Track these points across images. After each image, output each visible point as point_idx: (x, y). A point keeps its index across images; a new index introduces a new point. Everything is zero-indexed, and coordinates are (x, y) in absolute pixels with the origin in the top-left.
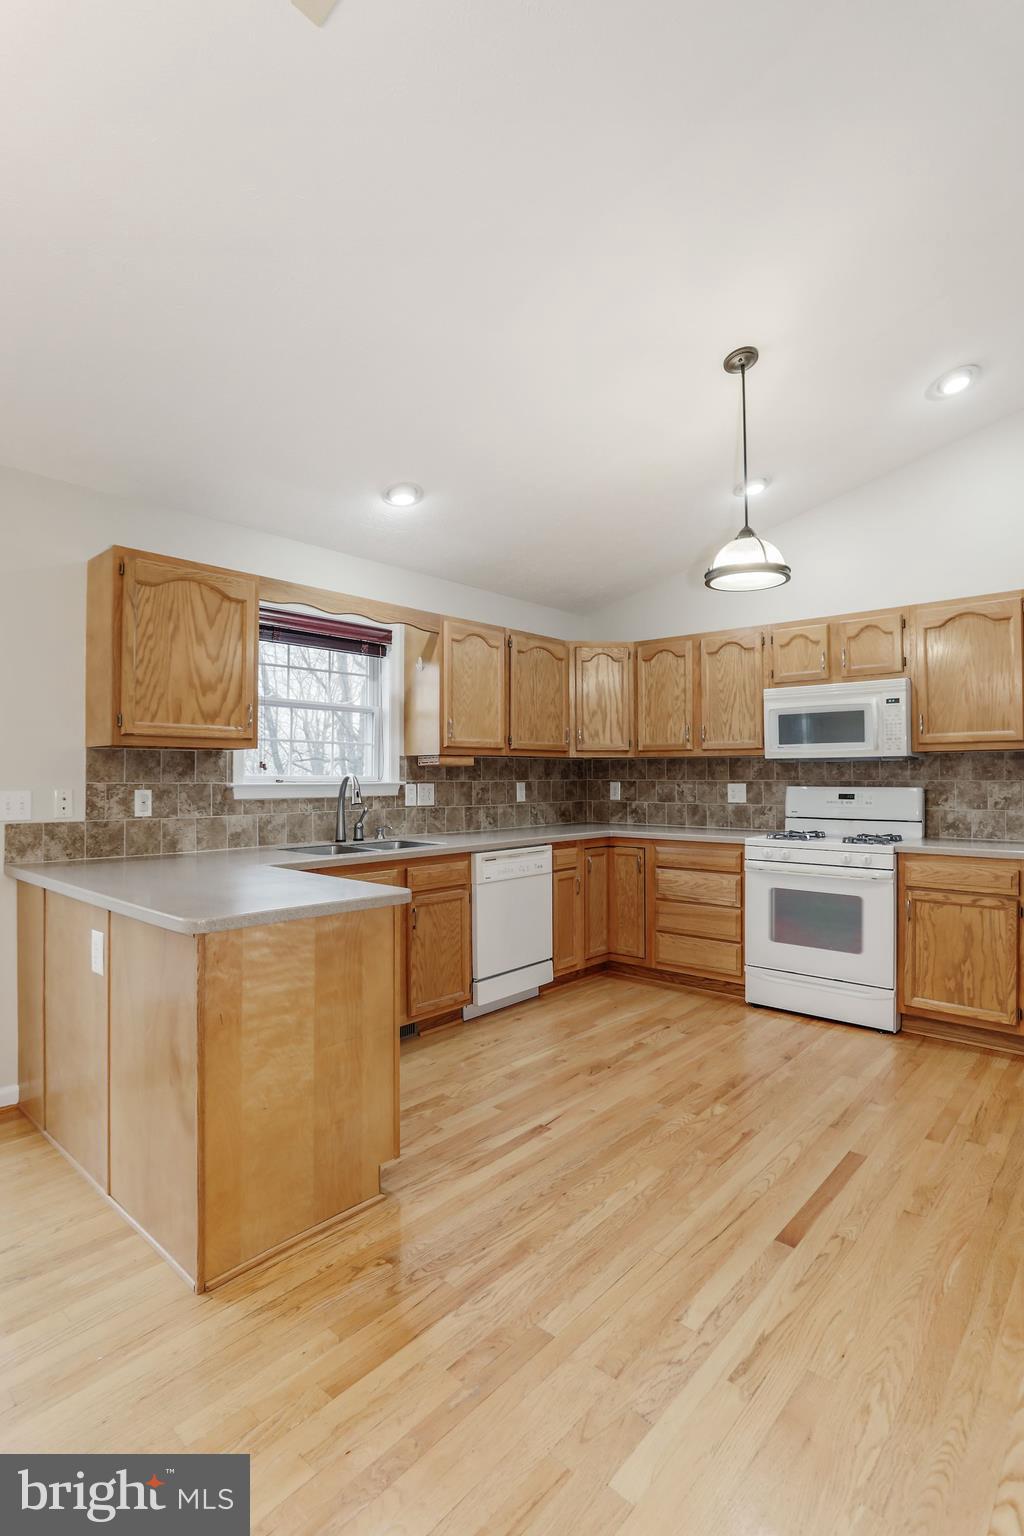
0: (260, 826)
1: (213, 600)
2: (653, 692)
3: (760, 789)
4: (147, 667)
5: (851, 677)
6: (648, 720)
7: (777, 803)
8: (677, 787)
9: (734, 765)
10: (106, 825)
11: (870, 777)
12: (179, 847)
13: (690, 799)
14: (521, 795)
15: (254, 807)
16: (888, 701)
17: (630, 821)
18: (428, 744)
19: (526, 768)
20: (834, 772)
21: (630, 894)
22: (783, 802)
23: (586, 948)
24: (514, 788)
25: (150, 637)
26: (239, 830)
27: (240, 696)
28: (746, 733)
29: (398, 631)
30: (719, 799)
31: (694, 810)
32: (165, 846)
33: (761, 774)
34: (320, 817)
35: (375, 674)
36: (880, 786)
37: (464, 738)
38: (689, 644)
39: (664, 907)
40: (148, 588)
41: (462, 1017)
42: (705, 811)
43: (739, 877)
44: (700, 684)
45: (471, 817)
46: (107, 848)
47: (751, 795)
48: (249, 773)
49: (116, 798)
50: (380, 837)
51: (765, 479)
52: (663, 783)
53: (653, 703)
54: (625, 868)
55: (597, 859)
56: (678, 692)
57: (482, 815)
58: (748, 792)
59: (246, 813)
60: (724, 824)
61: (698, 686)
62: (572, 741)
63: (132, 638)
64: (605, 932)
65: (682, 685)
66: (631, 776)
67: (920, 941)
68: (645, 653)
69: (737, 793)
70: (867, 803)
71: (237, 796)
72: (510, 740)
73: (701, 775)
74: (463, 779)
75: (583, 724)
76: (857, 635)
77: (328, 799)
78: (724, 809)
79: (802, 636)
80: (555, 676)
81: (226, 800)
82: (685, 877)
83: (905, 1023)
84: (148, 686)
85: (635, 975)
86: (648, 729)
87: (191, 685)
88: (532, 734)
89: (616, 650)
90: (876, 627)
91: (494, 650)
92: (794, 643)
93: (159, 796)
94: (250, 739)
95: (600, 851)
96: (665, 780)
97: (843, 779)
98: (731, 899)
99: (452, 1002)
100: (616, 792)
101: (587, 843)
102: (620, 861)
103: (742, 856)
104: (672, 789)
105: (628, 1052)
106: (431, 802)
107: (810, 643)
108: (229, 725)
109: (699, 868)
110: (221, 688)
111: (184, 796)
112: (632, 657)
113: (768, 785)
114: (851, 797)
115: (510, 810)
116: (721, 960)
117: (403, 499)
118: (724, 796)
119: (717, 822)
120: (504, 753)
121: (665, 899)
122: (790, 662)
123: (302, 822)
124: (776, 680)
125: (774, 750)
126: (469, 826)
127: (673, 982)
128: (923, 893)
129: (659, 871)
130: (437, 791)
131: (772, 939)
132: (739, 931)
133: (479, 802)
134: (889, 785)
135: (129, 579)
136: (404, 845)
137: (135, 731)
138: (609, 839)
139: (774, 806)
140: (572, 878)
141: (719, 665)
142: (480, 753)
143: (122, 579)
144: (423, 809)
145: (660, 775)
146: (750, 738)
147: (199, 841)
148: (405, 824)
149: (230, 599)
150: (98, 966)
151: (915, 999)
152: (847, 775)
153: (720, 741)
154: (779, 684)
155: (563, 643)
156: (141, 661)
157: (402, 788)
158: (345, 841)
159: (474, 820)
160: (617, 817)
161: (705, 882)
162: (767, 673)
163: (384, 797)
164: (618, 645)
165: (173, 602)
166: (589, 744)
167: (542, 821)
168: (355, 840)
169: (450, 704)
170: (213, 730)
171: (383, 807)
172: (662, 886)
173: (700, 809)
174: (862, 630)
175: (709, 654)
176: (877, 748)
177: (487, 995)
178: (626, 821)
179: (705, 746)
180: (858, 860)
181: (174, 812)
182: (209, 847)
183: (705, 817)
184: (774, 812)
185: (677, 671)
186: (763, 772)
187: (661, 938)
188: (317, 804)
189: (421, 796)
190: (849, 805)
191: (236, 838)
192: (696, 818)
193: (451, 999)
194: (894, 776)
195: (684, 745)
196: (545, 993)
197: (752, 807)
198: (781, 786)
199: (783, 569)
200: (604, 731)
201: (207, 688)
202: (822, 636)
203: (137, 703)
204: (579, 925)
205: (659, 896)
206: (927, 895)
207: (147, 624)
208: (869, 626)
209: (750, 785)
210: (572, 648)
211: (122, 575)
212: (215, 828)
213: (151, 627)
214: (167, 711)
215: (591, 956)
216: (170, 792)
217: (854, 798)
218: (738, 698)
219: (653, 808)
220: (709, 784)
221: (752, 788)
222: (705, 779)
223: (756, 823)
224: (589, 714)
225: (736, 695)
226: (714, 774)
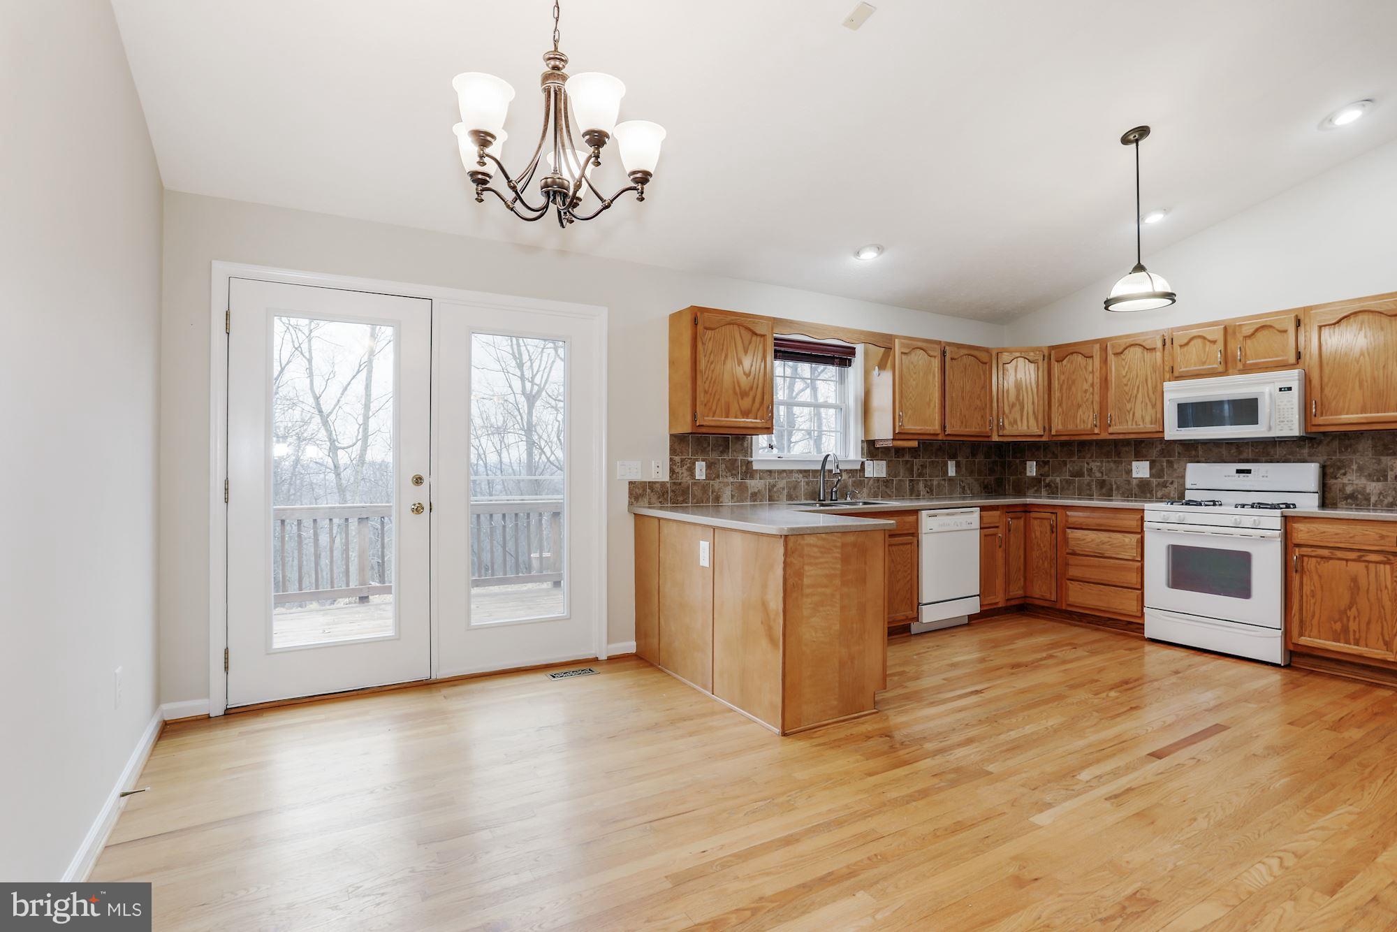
0: (769, 489)
1: (747, 335)
2: (1065, 387)
3: (1162, 466)
4: (710, 382)
5: (1247, 370)
6: (1060, 410)
7: (1178, 477)
8: (1086, 465)
9: (1141, 446)
10: (680, 484)
11: (1268, 454)
12: (721, 500)
13: (1098, 475)
14: (952, 472)
15: (765, 475)
16: (1280, 390)
17: (1044, 493)
18: (883, 431)
19: (956, 449)
20: (1232, 451)
21: (1044, 550)
22: (1183, 477)
23: (1006, 590)
24: (946, 465)
25: (712, 363)
26: (756, 491)
27: (763, 399)
28: (1148, 419)
29: (860, 349)
30: (1124, 476)
31: (1102, 484)
32: (712, 499)
33: (1163, 453)
34: (807, 483)
35: (842, 380)
36: (1278, 462)
37: (911, 427)
38: (1097, 346)
39: (1072, 560)
40: (710, 331)
41: (910, 631)
42: (1111, 485)
43: (1140, 536)
44: (1106, 379)
45: (913, 487)
46: (681, 499)
47: (1154, 471)
48: (763, 451)
49: (685, 467)
50: (849, 499)
51: (1165, 210)
52: (1074, 462)
53: (1065, 395)
54: (1040, 529)
55: (1015, 521)
56: (1086, 386)
57: (921, 485)
58: (1151, 468)
59: (760, 479)
60: (1128, 495)
61: (1105, 381)
62: (995, 428)
63: (702, 364)
64: (1022, 579)
65: (1090, 381)
66: (1045, 456)
67: (1307, 589)
68: (1058, 355)
69: (1141, 470)
70: (1262, 477)
71: (755, 468)
72: (945, 427)
73: (1108, 455)
74: (907, 458)
75: (1004, 414)
76: (1253, 334)
77: (812, 470)
78: (1129, 482)
79: (1200, 337)
80: (980, 378)
81: (748, 471)
82: (1091, 536)
83: (1294, 659)
84: (711, 394)
85: (1048, 615)
86: (1060, 417)
87: (735, 393)
88: (962, 423)
89: (1032, 354)
90: (1271, 327)
91: (932, 359)
92: (1192, 343)
93: (709, 467)
94: (769, 428)
95: (1019, 514)
96: (1075, 458)
97: (1242, 457)
98: (1133, 553)
99: (904, 618)
100: (1032, 469)
101: (1008, 509)
102: (1036, 523)
103: (1142, 518)
104: (1081, 468)
105: (1041, 659)
106: (884, 475)
107: (1208, 343)
108: (756, 419)
109: (1106, 528)
110: (752, 394)
111: (724, 466)
112: (1046, 358)
113: (1170, 464)
114: (1249, 471)
115: (943, 482)
116: (1123, 603)
117: (869, 256)
118: (1129, 472)
119: (1122, 492)
120: (940, 437)
121: (1074, 554)
122: (1189, 359)
123: (795, 486)
124: (1176, 374)
125: (1173, 432)
126: (911, 495)
127: (1081, 621)
128: (1310, 549)
129: (1068, 531)
130: (888, 466)
131: (1169, 587)
132: (1140, 580)
133: (920, 475)
134: (1286, 461)
135: (700, 327)
136: (865, 503)
137: (705, 424)
138: (1026, 505)
139: (1175, 481)
140: (995, 535)
141: (1124, 363)
142: (921, 437)
143: (696, 327)
144: (878, 480)
145: (1071, 454)
146: (1151, 424)
147: (733, 496)
148: (865, 490)
149: (756, 334)
150: (705, 560)
151: (1302, 638)
152: (1246, 453)
153: (1122, 427)
154: (1178, 378)
155: (987, 350)
156: (707, 378)
157: (863, 463)
158: (824, 501)
159: (915, 489)
160: (1033, 490)
161: (1110, 540)
162: (1167, 368)
163: (851, 470)
164: (1034, 350)
165: (724, 340)
166: (1009, 430)
167: (969, 492)
168: (831, 500)
169: (900, 402)
170: (747, 422)
171: (850, 477)
172: (1071, 543)
173: (1107, 483)
174: (1257, 330)
175: (1114, 354)
176: (1270, 428)
177: (929, 615)
178: (1041, 491)
179: (1111, 430)
180: (1248, 522)
181: (718, 477)
182: (738, 501)
183: (1111, 489)
184: (1175, 485)
185: (1085, 369)
186: (1165, 451)
187: (1070, 585)
188: (805, 474)
189: (877, 469)
190: (1245, 478)
191: (755, 496)
192: (1104, 491)
193: (903, 615)
194: (1292, 453)
195: (1092, 429)
196: (973, 622)
197: (1154, 481)
198: (1182, 463)
199: (1170, 296)
200: (1022, 420)
201: (744, 394)
202: (1219, 336)
203: (705, 405)
204: (1001, 571)
205: (1070, 551)
206: (1313, 551)
207: (710, 354)
208: (1263, 327)
209: (1152, 463)
210: (994, 354)
211: (696, 325)
212: (742, 488)
213: (712, 357)
214: (721, 409)
215: (1010, 597)
216: (716, 464)
217: (1250, 473)
218: (1140, 390)
219: (1064, 483)
220: (1115, 462)
221: (1155, 465)
222: (1111, 458)
223: (1159, 494)
224: (1009, 406)
225: (1138, 388)
226: (1120, 454)
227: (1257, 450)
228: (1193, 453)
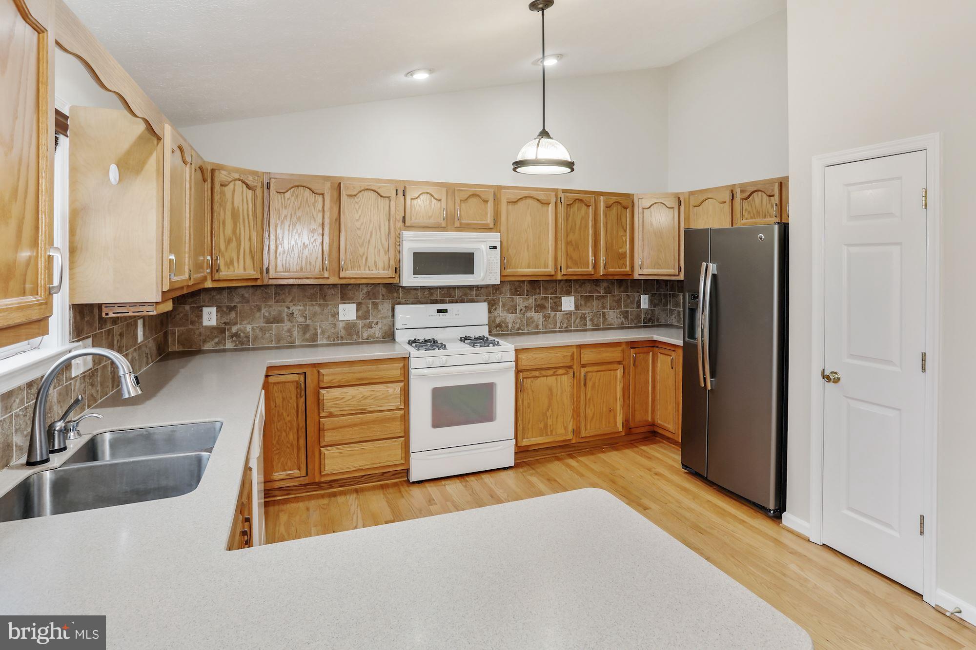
3: (368, 307)
5: (462, 227)
7: (382, 318)
8: (286, 310)
9: (348, 290)
13: (301, 320)
14: (140, 335)
16: (489, 248)
17: (229, 344)
20: (425, 293)
22: (393, 317)
24: (136, 327)
28: (381, 265)
30: (330, 319)
31: (306, 329)
33: (368, 295)
39: (329, 423)
42: (316, 329)
43: (403, 384)
44: (338, 220)
47: (360, 313)
52: (270, 306)
54: (281, 395)
56: (314, 225)
58: (357, 311)
60: (334, 338)
61: (336, 223)
62: (210, 271)
67: (526, 403)
68: (279, 185)
69: (348, 312)
70: (456, 315)
72: (190, 274)
73: (312, 298)
75: (220, 251)
76: (467, 200)
78: (335, 326)
79: (428, 193)
88: (196, 266)
89: (251, 178)
90: (479, 196)
91: (185, 167)
92: (421, 198)
96: (271, 302)
97: (434, 299)
98: (398, 403)
100: (211, 317)
103: (408, 367)
104: (280, 313)
107: (435, 199)
109: (367, 382)
112: (263, 186)
113: (375, 305)
114: (445, 311)
115: (135, 355)
118: (336, 315)
119: (329, 338)
120: (185, 291)
121: (332, 415)
122: (419, 212)
124: (408, 224)
125: (409, 279)
128: (528, 373)
129: (323, 391)
131: (434, 428)
134: (462, 301)
139: (380, 321)
141: (357, 207)
145: (266, 299)
146: (386, 270)
151: (524, 440)
152: (435, 295)
154: (411, 228)
155: (205, 163)
160: (213, 343)
161: (371, 393)
162: (400, 217)
164: (253, 173)
166: (225, 273)
167: (150, 360)
172: (328, 404)
173: (311, 328)
174: (470, 196)
175: (349, 196)
176: (483, 278)
178: (225, 345)
179: (343, 275)
183: (316, 334)
184: (380, 325)
185: (314, 206)
186: (371, 294)
190: (443, 317)
192: (307, 336)
197: (361, 323)
200: (238, 258)
202: (443, 196)
205: (323, 414)
206: (530, 373)
208: (474, 195)
209: (359, 305)
210: (209, 170)
217: (447, 312)
218: (373, 236)
219: (257, 331)
220: (320, 305)
221: (361, 307)
222: (316, 301)
223: (365, 335)
224: (225, 241)
225: (371, 233)
226: (325, 296)
227: (443, 292)
228: (395, 295)
